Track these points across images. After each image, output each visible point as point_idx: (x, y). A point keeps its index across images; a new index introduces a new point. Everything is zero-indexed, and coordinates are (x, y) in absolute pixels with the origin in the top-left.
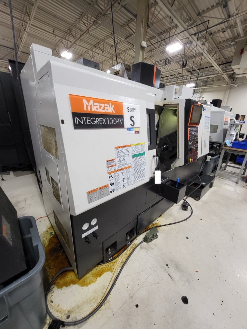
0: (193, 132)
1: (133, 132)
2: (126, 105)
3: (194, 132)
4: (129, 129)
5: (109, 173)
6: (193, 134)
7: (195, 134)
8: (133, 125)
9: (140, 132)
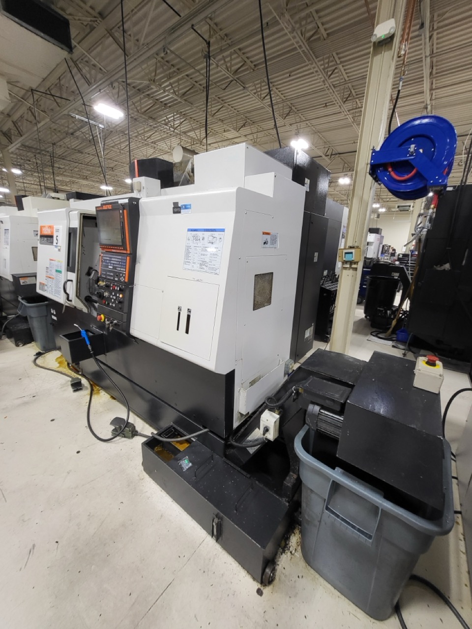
0: (111, 263)
1: (57, 250)
2: (55, 227)
3: (113, 264)
4: (56, 246)
5: (46, 276)
6: (110, 267)
7: (114, 268)
8: (57, 244)
9: (61, 250)
